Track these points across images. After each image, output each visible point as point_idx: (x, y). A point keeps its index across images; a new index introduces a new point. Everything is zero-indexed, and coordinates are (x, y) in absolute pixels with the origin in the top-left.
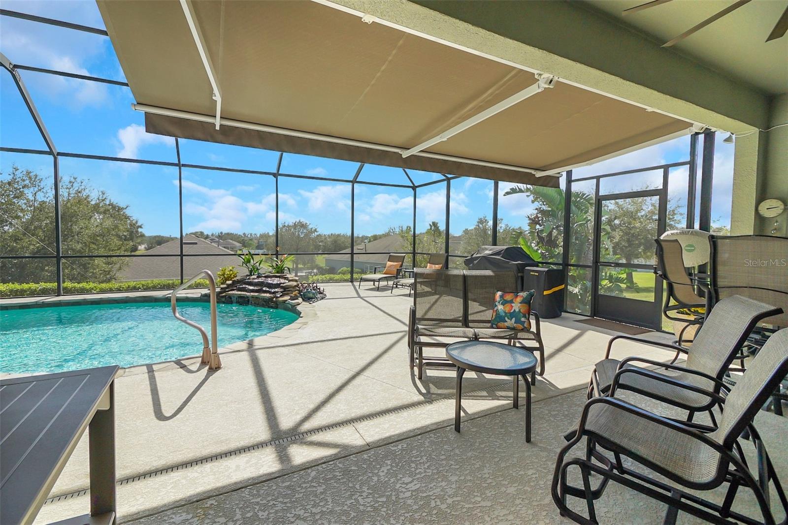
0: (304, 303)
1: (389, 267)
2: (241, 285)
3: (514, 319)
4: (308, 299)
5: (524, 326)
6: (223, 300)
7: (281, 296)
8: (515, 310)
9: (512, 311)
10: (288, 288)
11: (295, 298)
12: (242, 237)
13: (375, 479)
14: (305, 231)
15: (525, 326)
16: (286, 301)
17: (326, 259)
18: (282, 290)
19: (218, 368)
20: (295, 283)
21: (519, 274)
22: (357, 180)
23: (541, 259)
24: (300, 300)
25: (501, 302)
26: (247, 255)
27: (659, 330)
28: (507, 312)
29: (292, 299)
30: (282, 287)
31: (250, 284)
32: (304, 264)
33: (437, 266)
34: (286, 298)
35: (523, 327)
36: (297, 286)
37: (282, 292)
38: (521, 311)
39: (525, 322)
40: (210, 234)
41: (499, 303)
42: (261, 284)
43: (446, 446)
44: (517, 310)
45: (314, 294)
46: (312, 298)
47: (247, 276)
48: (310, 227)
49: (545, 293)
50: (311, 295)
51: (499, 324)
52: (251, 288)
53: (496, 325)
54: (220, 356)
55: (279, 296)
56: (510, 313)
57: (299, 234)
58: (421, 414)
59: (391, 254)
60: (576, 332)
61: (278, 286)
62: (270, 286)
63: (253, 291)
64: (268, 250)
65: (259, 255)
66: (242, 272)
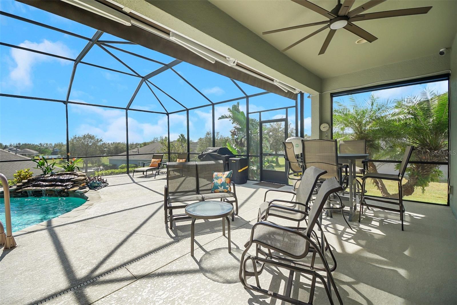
1: (153, 162)
2: (35, 182)
3: (223, 187)
4: (93, 187)
5: (227, 190)
6: (20, 194)
7: (72, 187)
9: (222, 183)
10: (78, 181)
11: (83, 188)
12: (38, 146)
14: (93, 141)
15: (228, 189)
16: (76, 190)
17: (109, 160)
18: (72, 183)
19: (13, 247)
20: (83, 178)
21: (227, 162)
22: (129, 108)
23: (237, 153)
24: (87, 189)
26: (41, 159)
27: (288, 184)
28: (219, 183)
29: (81, 188)
30: (72, 181)
31: (44, 181)
32: (92, 163)
33: (183, 160)
34: (75, 188)
35: (227, 191)
36: (85, 179)
37: (72, 185)
38: (226, 182)
39: (228, 188)
40: (8, 144)
41: (215, 179)
42: (54, 180)
44: (224, 182)
45: (98, 184)
46: (97, 187)
47: (42, 175)
48: (97, 138)
49: (239, 171)
50: (96, 185)
51: (215, 190)
52: (44, 183)
53: (214, 191)
54: (14, 238)
55: (69, 187)
57: (88, 144)
58: (171, 250)
59: (154, 154)
60: (254, 190)
61: (69, 180)
62: (62, 181)
63: (46, 186)
64: (62, 155)
65: (52, 159)
66: (37, 172)
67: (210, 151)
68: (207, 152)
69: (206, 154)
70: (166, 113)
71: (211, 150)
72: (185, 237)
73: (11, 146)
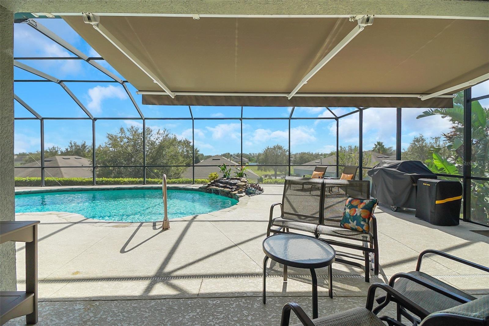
0: (246, 196)
1: (314, 175)
2: (218, 183)
3: (355, 222)
4: (249, 193)
5: (362, 228)
6: (208, 191)
7: (235, 191)
8: (357, 214)
9: (354, 215)
10: (240, 186)
11: (240, 192)
12: (249, 155)
13: (181, 319)
14: (281, 151)
15: (364, 228)
16: (236, 194)
17: (294, 169)
18: (236, 187)
19: (167, 229)
20: (244, 184)
22: (292, 117)
24: (244, 194)
25: (348, 206)
28: (351, 215)
29: (239, 193)
30: (237, 186)
31: (222, 183)
32: (281, 171)
33: (349, 175)
34: (236, 192)
35: (362, 230)
36: (245, 185)
37: (235, 188)
38: (362, 215)
39: (364, 225)
41: (347, 207)
42: (227, 183)
43: (246, 312)
44: (358, 214)
45: (253, 191)
46: (252, 193)
47: (222, 178)
48: (284, 148)
49: (437, 202)
50: (252, 191)
51: (345, 224)
52: (221, 185)
53: (343, 225)
54: (170, 223)
55: (233, 191)
56: (353, 216)
57: (277, 154)
58: (252, 282)
59: (317, 166)
61: (235, 184)
62: (231, 184)
63: (222, 187)
64: (259, 163)
65: (229, 166)
66: (220, 175)
67: (386, 165)
68: (380, 167)
69: (379, 169)
70: (335, 117)
71: (388, 164)
72: (279, 274)
73: (234, 155)
